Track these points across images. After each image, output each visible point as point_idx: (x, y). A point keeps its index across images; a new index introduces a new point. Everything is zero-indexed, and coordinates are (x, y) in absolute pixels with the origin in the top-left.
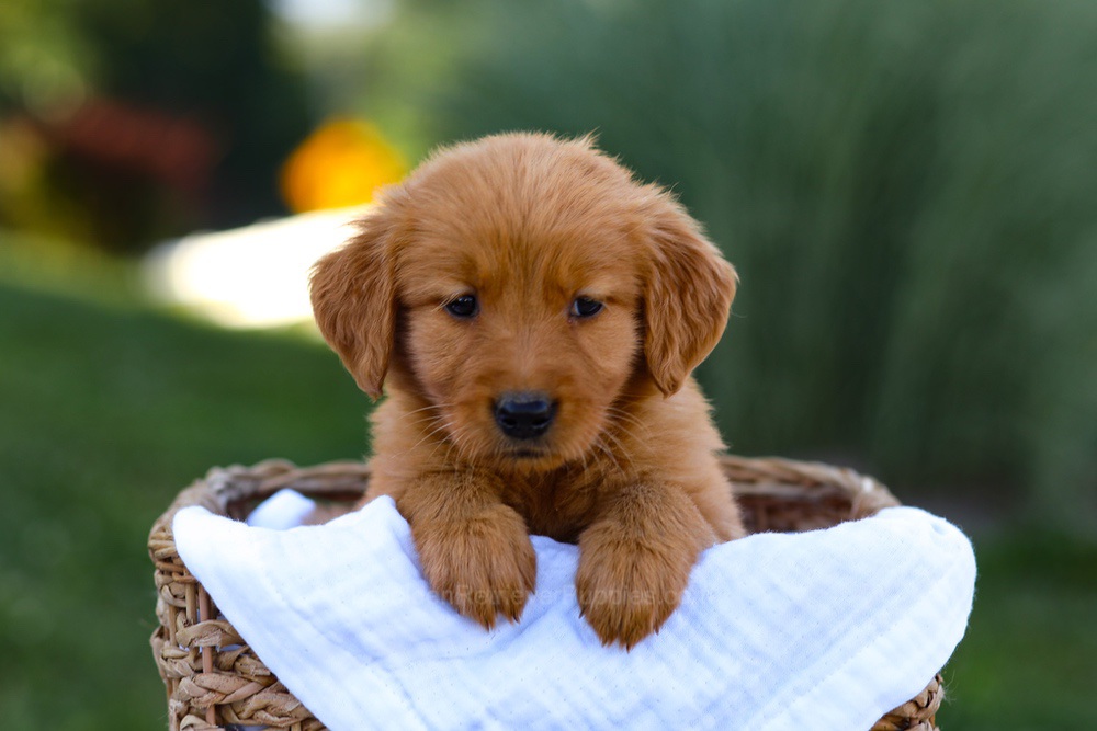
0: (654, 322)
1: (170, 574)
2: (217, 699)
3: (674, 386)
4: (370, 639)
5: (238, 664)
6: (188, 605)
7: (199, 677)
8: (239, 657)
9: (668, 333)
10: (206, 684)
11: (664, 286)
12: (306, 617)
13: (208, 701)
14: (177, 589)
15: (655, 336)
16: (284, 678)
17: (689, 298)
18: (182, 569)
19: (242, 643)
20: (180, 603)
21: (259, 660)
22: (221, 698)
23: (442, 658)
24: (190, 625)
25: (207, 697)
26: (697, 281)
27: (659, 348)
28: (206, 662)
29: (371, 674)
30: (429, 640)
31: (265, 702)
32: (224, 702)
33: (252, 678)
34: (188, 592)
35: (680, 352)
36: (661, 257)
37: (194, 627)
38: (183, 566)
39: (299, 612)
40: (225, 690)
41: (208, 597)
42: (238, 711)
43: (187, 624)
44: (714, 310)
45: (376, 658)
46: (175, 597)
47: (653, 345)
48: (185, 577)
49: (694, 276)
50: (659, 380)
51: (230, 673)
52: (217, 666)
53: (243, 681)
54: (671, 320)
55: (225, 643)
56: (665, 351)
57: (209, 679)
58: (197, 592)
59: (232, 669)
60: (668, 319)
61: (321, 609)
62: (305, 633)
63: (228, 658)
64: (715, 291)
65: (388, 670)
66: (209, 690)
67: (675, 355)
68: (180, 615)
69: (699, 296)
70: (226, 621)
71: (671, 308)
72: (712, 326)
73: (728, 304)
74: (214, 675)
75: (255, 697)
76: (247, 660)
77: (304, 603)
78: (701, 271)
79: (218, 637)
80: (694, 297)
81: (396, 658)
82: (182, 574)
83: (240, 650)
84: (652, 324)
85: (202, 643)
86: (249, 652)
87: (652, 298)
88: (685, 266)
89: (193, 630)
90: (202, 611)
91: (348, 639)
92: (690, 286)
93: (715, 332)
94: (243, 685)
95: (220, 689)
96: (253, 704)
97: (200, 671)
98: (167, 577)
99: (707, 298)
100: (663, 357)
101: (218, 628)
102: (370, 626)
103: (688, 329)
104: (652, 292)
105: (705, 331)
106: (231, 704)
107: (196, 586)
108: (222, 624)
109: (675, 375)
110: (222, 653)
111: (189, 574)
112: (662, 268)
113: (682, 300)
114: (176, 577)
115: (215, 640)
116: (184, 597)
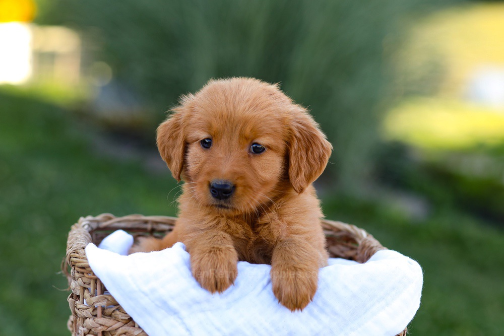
0: (294, 161)
1: (83, 273)
2: (104, 329)
3: (301, 190)
4: (173, 304)
5: (113, 314)
6: (91, 287)
7: (96, 319)
8: (114, 311)
9: (299, 167)
10: (100, 322)
11: (299, 147)
12: (146, 295)
13: (100, 330)
14: (85, 280)
15: (294, 167)
16: (135, 319)
17: (310, 153)
18: (91, 272)
19: (117, 304)
20: (86, 286)
22: (106, 328)
23: (203, 311)
24: (93, 296)
25: (100, 328)
26: (314, 147)
27: (295, 173)
28: (99, 312)
29: (172, 319)
30: (197, 302)
31: (125, 331)
32: (107, 330)
33: (120, 320)
34: (92, 282)
35: (305, 175)
36: (298, 135)
37: (94, 297)
39: (144, 292)
40: (108, 325)
41: (102, 285)
42: (112, 334)
43: (92, 296)
44: (321, 159)
45: (175, 312)
46: (84, 283)
47: (293, 171)
49: (313, 144)
50: (295, 187)
51: (109, 317)
52: (104, 314)
53: (116, 321)
54: (301, 161)
55: (108, 305)
56: (297, 175)
57: (101, 320)
58: (96, 283)
59: (110, 316)
60: (300, 161)
61: (153, 291)
62: (145, 301)
63: (108, 311)
64: (322, 152)
65: (180, 318)
66: (101, 325)
67: (302, 176)
68: (86, 292)
69: (314, 152)
70: (110, 295)
71: (301, 156)
72: (320, 166)
73: (327, 158)
74: (103, 318)
75: (121, 328)
76: (118, 312)
77: (146, 288)
78: (316, 142)
80: (312, 153)
81: (184, 313)
83: (115, 308)
84: (292, 162)
85: (96, 305)
86: (120, 308)
87: (293, 151)
88: (309, 141)
89: (94, 299)
90: (98, 291)
91: (164, 304)
92: (311, 148)
93: (321, 168)
94: (116, 323)
95: (106, 325)
96: (120, 331)
97: (96, 316)
98: (81, 275)
99: (318, 154)
100: (297, 176)
101: (106, 298)
102: (173, 298)
103: (309, 166)
104: (293, 149)
105: (316, 168)
106: (109, 331)
107: (96, 280)
108: (107, 297)
109: (302, 185)
110: (107, 308)
112: (299, 140)
113: (307, 154)
114: (86, 275)
115: (104, 303)
116: (89, 284)
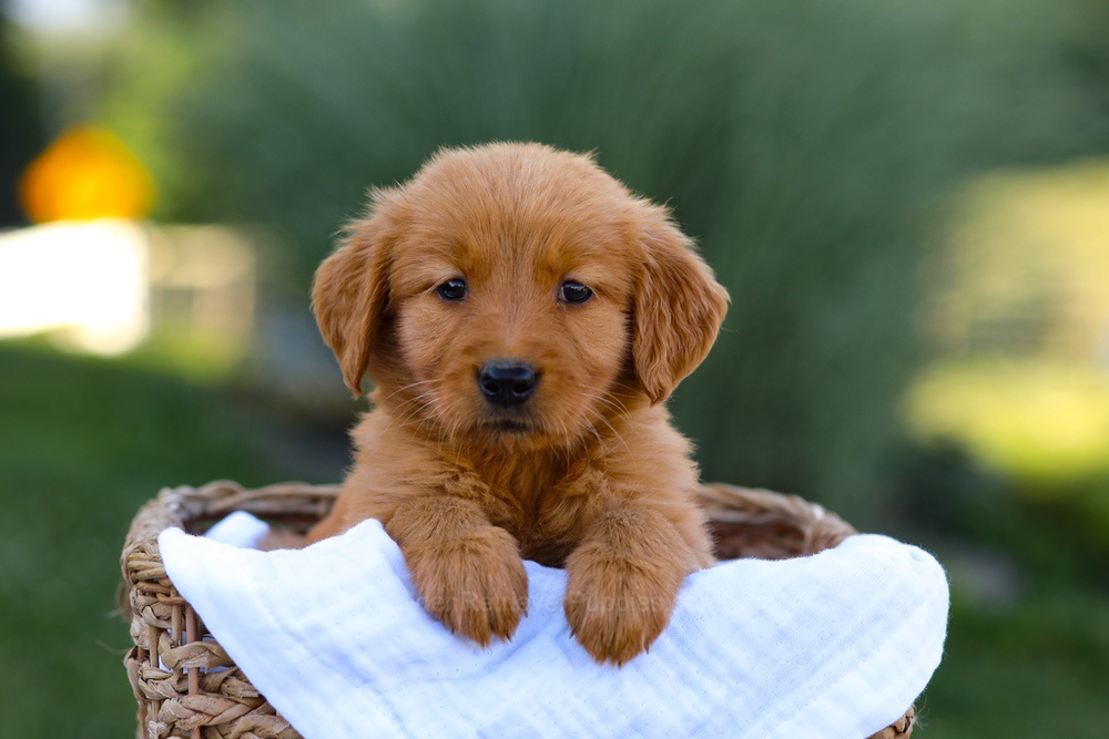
0: (643, 323)
1: (154, 594)
2: (205, 720)
3: (662, 392)
4: (363, 661)
5: (225, 686)
6: (173, 627)
7: (186, 699)
8: (226, 679)
9: (657, 338)
10: (194, 706)
11: (654, 290)
12: (299, 639)
13: (196, 723)
14: (161, 610)
15: (644, 338)
16: (274, 699)
18: (170, 589)
19: (232, 664)
20: (163, 624)
21: (248, 682)
22: (208, 719)
23: (432, 680)
24: (178, 646)
25: (194, 718)
27: (647, 351)
28: (192, 683)
29: (361, 696)
30: (420, 661)
31: (253, 724)
32: (212, 723)
33: (239, 700)
34: (174, 613)
35: (669, 358)
37: (180, 648)
38: (171, 586)
39: (293, 634)
40: (213, 712)
41: (196, 618)
42: (224, 732)
43: (174, 645)
45: (366, 680)
46: (158, 618)
47: (642, 347)
48: (173, 598)
49: (685, 286)
50: (646, 383)
51: (217, 695)
52: (204, 688)
53: (230, 703)
54: (660, 324)
55: (212, 665)
56: (652, 355)
57: (196, 701)
58: (183, 616)
59: (218, 690)
60: (658, 323)
61: (315, 630)
62: (297, 654)
63: (213, 680)
64: (705, 304)
65: (379, 692)
66: (196, 711)
67: (662, 360)
68: (163, 636)
69: (689, 307)
70: (216, 643)
71: (661, 313)
72: (701, 338)
73: (718, 321)
74: (202, 697)
75: (242, 718)
76: (234, 681)
77: (298, 625)
79: (205, 659)
81: (387, 681)
82: (168, 595)
83: (226, 672)
84: (641, 325)
85: (187, 666)
86: (238, 674)
89: (179, 652)
90: (189, 633)
91: (341, 662)
92: (680, 297)
93: (703, 346)
94: (230, 707)
95: (208, 711)
96: (240, 725)
97: (185, 693)
98: (151, 599)
99: (696, 309)
100: (651, 360)
101: (206, 649)
102: (363, 648)
103: (678, 338)
104: (642, 295)
105: (693, 342)
106: (217, 726)
107: (184, 607)
108: (209, 646)
109: (662, 381)
110: (210, 673)
111: (178, 594)
114: (161, 598)
115: (203, 661)
116: (169, 619)
